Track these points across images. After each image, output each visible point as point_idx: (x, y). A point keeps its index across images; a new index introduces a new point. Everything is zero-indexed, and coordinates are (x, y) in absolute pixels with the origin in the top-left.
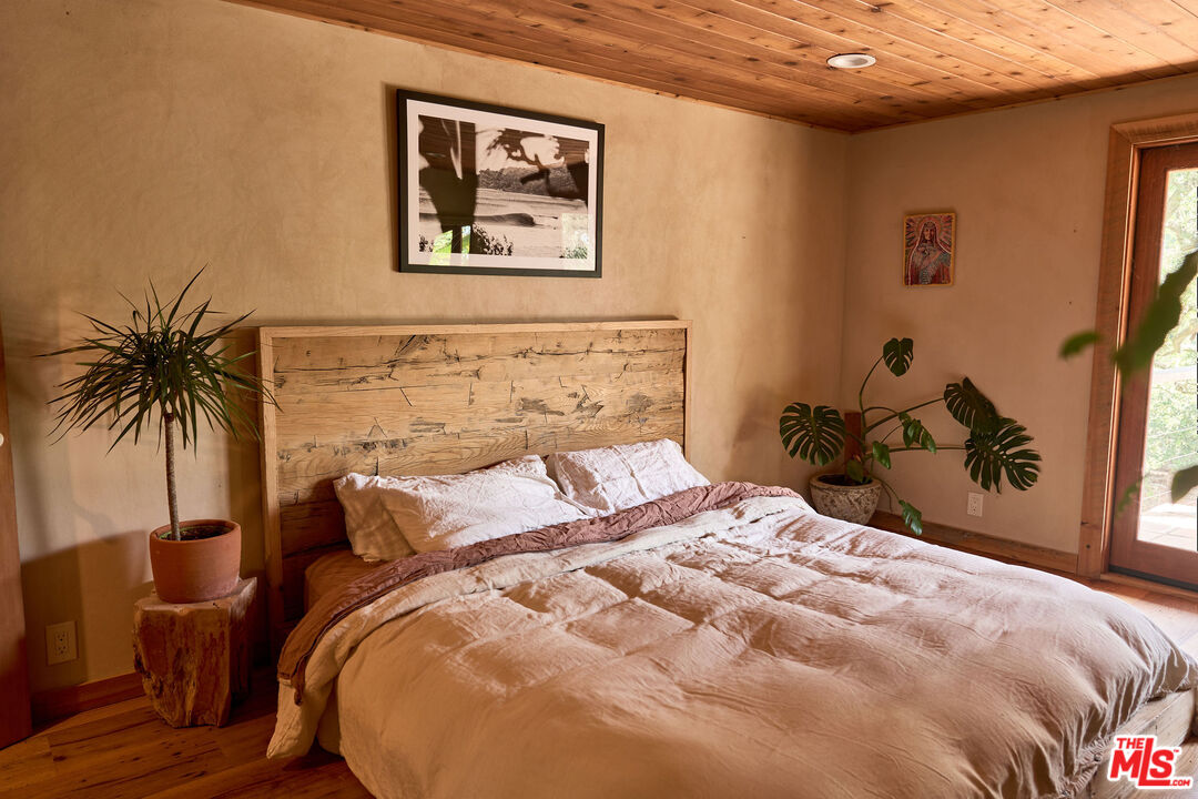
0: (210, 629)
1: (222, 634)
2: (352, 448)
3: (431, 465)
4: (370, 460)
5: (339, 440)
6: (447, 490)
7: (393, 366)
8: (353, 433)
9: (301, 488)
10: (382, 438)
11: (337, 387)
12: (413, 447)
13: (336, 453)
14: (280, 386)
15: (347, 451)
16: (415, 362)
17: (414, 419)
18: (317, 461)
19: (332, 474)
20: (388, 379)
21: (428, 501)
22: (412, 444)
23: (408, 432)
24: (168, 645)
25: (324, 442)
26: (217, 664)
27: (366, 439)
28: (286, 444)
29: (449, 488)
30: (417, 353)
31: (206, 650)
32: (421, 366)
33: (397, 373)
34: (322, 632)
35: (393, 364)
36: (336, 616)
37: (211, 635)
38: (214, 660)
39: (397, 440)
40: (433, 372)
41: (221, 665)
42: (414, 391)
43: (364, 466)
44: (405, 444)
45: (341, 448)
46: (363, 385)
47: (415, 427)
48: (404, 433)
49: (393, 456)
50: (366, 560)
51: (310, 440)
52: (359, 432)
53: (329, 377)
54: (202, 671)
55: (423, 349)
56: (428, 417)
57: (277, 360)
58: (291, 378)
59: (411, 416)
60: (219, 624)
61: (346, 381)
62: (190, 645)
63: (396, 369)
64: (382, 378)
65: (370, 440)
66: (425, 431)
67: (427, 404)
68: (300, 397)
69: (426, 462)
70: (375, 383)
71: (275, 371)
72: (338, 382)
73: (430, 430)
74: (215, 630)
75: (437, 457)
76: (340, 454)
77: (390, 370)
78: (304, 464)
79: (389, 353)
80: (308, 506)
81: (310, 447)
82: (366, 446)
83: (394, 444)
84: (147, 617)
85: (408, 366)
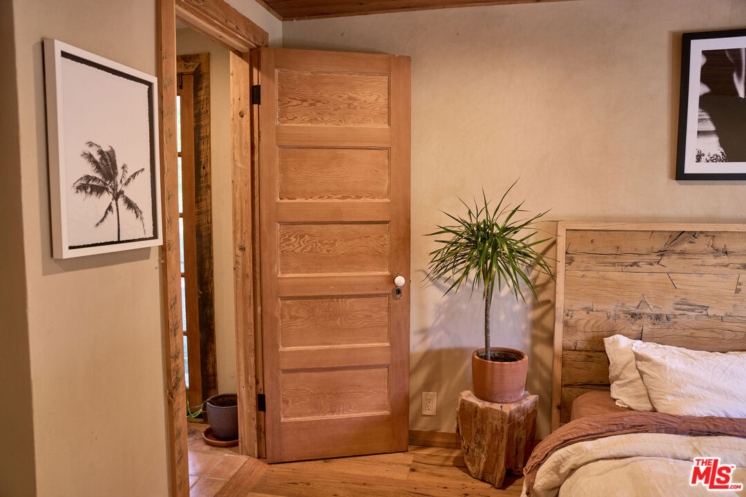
0: (495, 423)
1: (502, 428)
2: (622, 316)
3: (691, 339)
4: (635, 327)
5: (611, 308)
6: (692, 364)
7: (662, 255)
8: (623, 304)
9: (579, 339)
10: (647, 311)
11: (613, 268)
12: (675, 323)
13: (609, 318)
14: (570, 263)
15: (617, 317)
16: (682, 253)
17: (678, 299)
18: (592, 322)
19: (605, 333)
20: (656, 266)
21: (671, 369)
22: (676, 320)
23: (672, 309)
24: (473, 424)
25: (600, 308)
26: (498, 445)
27: (634, 310)
28: (571, 306)
29: (695, 363)
30: (686, 246)
31: (493, 435)
32: (688, 256)
33: (664, 261)
34: (554, 449)
35: (662, 253)
36: (565, 441)
37: (496, 426)
38: (496, 443)
39: (661, 315)
40: (700, 262)
41: (500, 449)
42: (680, 276)
43: (630, 331)
44: (668, 319)
45: (612, 314)
46: (635, 268)
47: (678, 306)
48: (668, 309)
49: (656, 327)
50: (617, 404)
51: (589, 305)
52: (627, 304)
53: (607, 260)
54: (489, 447)
55: (691, 243)
56: (693, 300)
57: (568, 245)
58: (577, 259)
59: (676, 297)
60: (501, 421)
61: (621, 264)
62: (484, 428)
63: (665, 258)
64: (652, 264)
65: (638, 311)
66: (688, 310)
67: (692, 288)
68: (584, 273)
69: (687, 336)
70: (646, 267)
71: (566, 253)
72: (614, 264)
73: (693, 311)
74: (497, 423)
75: (698, 333)
76: (611, 319)
77: (659, 258)
78: (583, 322)
79: (660, 245)
80: (583, 353)
81: (588, 310)
82: (633, 315)
83: (658, 317)
84: (463, 403)
85: (674, 257)
